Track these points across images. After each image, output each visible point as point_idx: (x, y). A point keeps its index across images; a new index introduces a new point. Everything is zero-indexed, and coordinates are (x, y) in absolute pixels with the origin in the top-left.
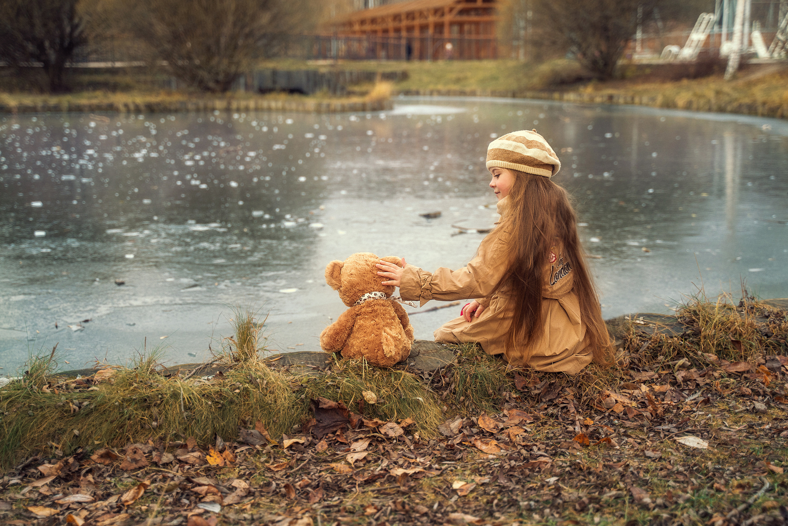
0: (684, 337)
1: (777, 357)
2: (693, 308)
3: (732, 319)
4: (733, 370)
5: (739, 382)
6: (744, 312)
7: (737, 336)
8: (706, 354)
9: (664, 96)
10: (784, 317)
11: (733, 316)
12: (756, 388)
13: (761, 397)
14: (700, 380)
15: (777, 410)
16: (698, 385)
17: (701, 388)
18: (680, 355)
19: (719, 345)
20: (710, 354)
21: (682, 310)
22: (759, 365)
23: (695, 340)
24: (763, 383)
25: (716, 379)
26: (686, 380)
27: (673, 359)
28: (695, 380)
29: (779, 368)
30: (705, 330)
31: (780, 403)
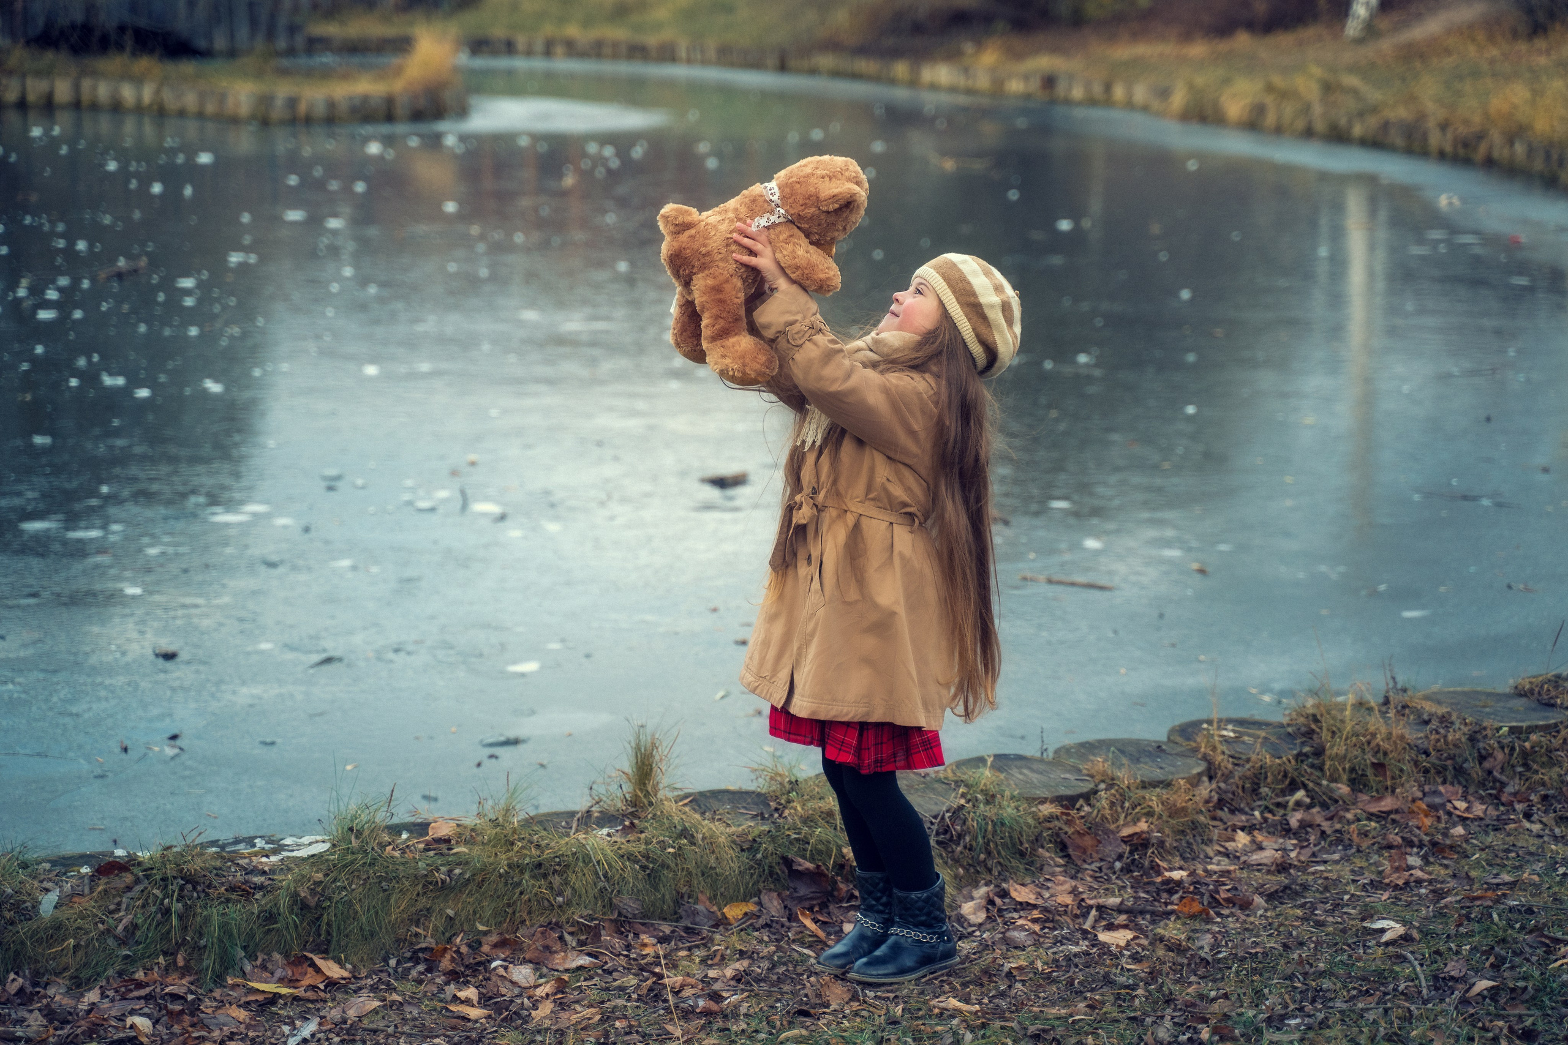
0: (1300, 757)
1: (1441, 788)
2: (1311, 711)
3: (1372, 729)
4: (1374, 808)
5: (1384, 827)
6: (1391, 714)
7: (1380, 755)
8: (1333, 785)
9: (1191, 87)
10: (1452, 723)
11: (1375, 723)
12: (1408, 835)
13: (1415, 850)
14: (1326, 826)
15: (1437, 868)
16: (1323, 832)
17: (1329, 836)
18: (1293, 787)
19: (1353, 770)
20: (1339, 785)
21: (1294, 715)
22: (1414, 801)
23: (1316, 762)
24: (1419, 828)
25: (1349, 823)
26: (1304, 825)
27: (1283, 793)
28: (1319, 825)
29: (1443, 805)
30: (1332, 747)
31: (1444, 858)
